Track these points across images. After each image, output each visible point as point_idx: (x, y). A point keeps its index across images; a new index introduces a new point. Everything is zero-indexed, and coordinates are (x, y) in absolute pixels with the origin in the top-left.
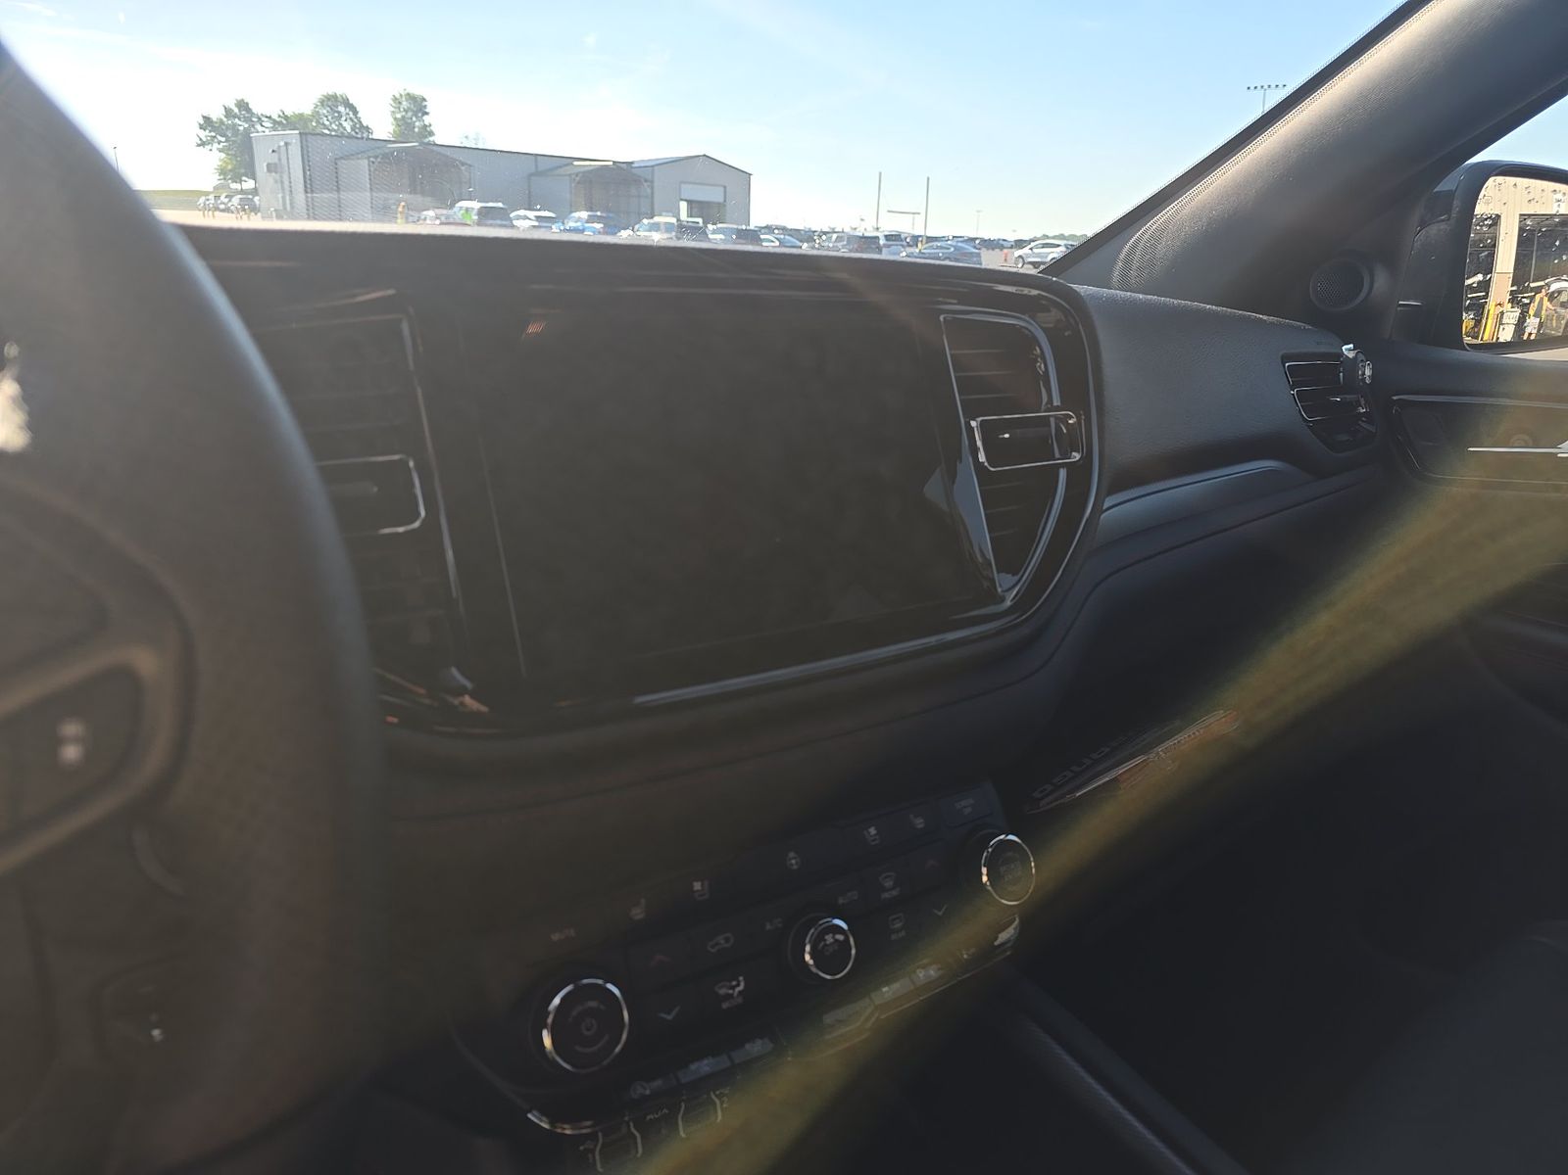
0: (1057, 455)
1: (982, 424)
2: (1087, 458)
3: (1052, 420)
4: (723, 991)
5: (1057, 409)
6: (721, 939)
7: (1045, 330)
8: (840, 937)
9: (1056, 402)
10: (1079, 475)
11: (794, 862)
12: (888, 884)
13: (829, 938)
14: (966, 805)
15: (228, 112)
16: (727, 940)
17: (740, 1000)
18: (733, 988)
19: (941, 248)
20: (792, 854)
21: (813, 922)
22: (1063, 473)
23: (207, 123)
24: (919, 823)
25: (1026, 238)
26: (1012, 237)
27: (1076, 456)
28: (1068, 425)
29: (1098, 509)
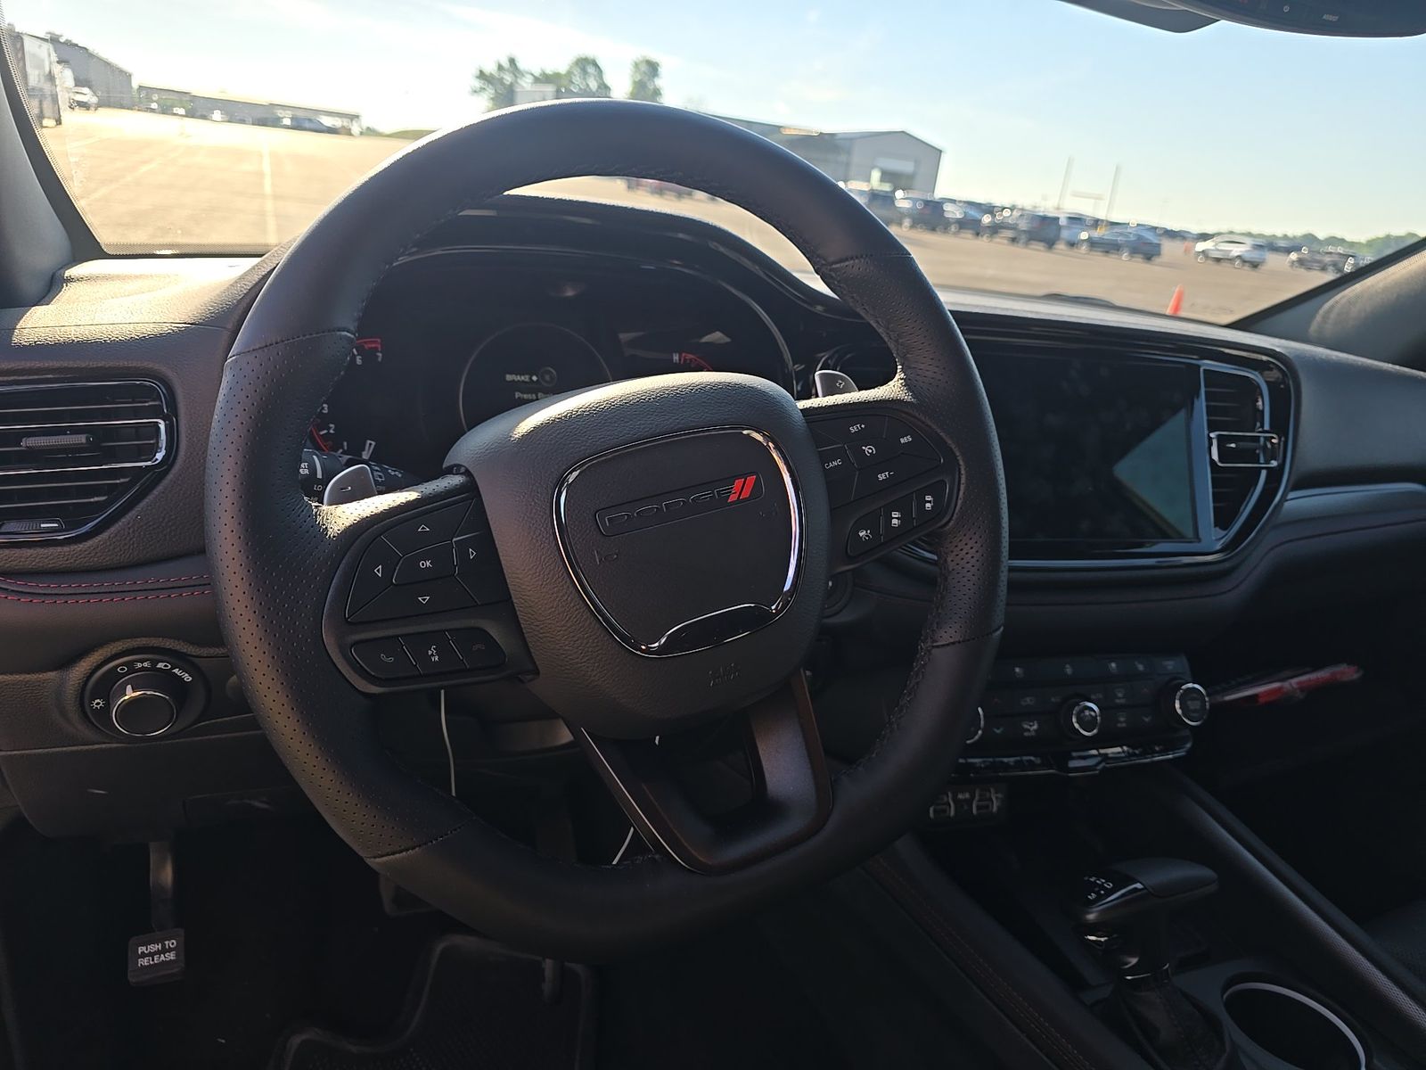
0: (1262, 461)
1: (1219, 437)
2: (1281, 467)
3: (1262, 439)
4: (1026, 726)
5: (1267, 432)
6: (1028, 699)
7: (1267, 382)
8: (1093, 714)
9: (1267, 427)
10: (1275, 476)
11: (1069, 670)
12: (1120, 695)
13: (1087, 713)
14: (1170, 664)
15: (500, 68)
16: (1031, 700)
17: (1033, 734)
18: (1031, 726)
19: (1121, 234)
20: (1068, 666)
21: (1078, 704)
22: (1264, 473)
23: (482, 75)
24: (1141, 667)
25: (1210, 230)
26: (1196, 229)
27: (1274, 463)
28: (1272, 443)
29: (1284, 499)
